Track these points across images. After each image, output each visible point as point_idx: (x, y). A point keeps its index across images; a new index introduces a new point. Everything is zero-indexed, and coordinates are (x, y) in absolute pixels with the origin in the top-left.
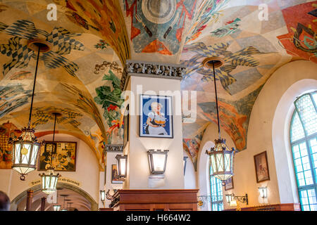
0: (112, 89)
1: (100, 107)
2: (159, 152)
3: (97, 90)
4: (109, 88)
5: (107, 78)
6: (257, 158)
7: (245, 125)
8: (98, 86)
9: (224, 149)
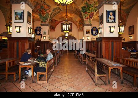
0: (86, 7)
1: (82, 13)
2: (113, 27)
3: (82, 8)
4: (85, 7)
5: (85, 4)
6: (130, 28)
7: (126, 17)
8: (82, 6)
9: (123, 25)
